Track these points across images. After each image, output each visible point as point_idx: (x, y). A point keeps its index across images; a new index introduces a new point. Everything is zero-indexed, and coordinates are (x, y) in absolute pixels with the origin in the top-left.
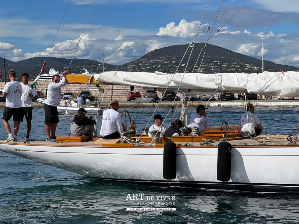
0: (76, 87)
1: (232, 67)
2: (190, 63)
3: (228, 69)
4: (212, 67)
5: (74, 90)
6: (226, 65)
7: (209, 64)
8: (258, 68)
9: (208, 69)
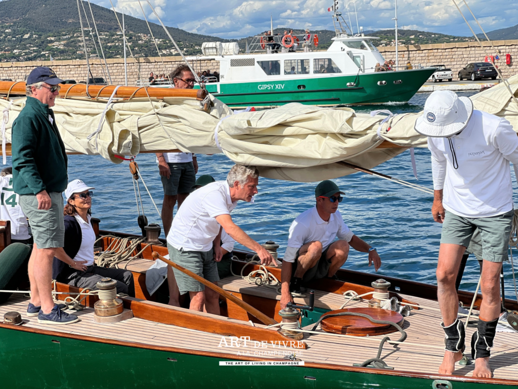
0: (71, 71)
1: (116, 39)
2: (39, 33)
3: (109, 43)
4: (80, 39)
5: (67, 76)
6: (104, 35)
7: (74, 34)
8: (161, 40)
9: (73, 43)
